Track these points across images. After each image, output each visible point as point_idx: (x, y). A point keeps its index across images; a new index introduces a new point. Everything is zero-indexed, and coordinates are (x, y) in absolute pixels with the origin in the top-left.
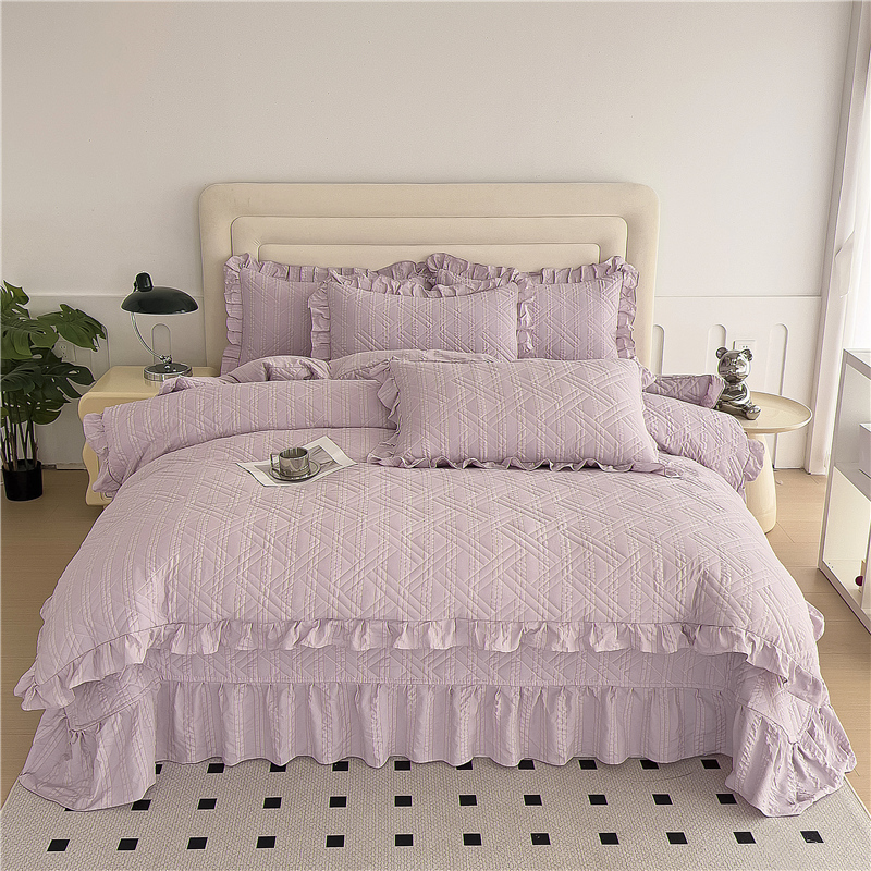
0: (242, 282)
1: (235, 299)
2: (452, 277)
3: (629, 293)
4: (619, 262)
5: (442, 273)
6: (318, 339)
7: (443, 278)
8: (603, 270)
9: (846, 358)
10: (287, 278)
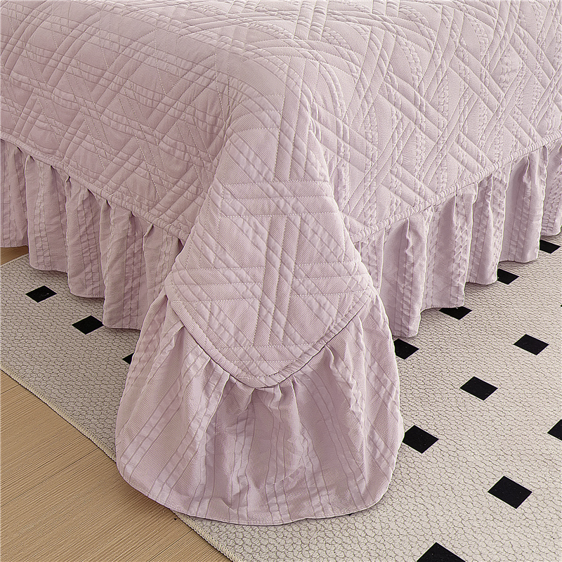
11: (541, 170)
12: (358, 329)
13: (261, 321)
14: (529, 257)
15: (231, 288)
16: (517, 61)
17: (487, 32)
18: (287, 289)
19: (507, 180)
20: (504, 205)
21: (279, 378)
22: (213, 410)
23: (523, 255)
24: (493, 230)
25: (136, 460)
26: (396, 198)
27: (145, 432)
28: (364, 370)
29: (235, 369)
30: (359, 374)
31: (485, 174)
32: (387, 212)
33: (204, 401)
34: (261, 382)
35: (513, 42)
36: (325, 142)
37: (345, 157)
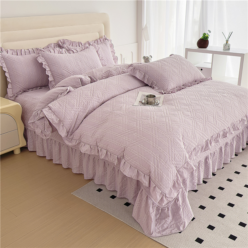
2: (68, 46)
3: (112, 46)
4: (106, 37)
5: (65, 46)
6: (48, 73)
7: (67, 47)
8: (103, 40)
9: (187, 50)
10: (17, 54)
12: (180, 194)
14: (209, 177)
19: (203, 161)
20: (203, 166)
24: (201, 172)
31: (199, 160)
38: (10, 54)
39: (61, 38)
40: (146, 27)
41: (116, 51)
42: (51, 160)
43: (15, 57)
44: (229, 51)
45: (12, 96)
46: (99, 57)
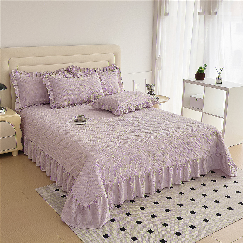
0: (17, 78)
1: (16, 84)
2: (76, 72)
3: (119, 73)
4: (115, 65)
5: (73, 71)
6: (50, 93)
7: (74, 73)
8: (111, 68)
9: (185, 81)
10: (29, 76)
11: (153, 176)
12: (101, 198)
13: (85, 194)
14: (152, 193)
15: (81, 189)
16: (143, 155)
17: (136, 150)
18: (90, 190)
21: (87, 205)
22: (76, 208)
23: (151, 192)
24: (141, 186)
25: (64, 216)
26: (116, 177)
27: (65, 211)
28: (101, 205)
29: (80, 202)
30: (100, 205)
31: (137, 175)
32: (114, 179)
33: (75, 207)
34: (85, 205)
35: (142, 152)
36: (100, 167)
37: (104, 170)
38: (22, 76)
39: (70, 65)
40: (160, 58)
41: (122, 78)
42: (35, 163)
43: (26, 78)
44: (221, 84)
45: (18, 108)
46: (101, 82)
